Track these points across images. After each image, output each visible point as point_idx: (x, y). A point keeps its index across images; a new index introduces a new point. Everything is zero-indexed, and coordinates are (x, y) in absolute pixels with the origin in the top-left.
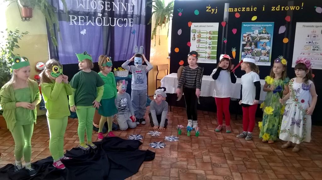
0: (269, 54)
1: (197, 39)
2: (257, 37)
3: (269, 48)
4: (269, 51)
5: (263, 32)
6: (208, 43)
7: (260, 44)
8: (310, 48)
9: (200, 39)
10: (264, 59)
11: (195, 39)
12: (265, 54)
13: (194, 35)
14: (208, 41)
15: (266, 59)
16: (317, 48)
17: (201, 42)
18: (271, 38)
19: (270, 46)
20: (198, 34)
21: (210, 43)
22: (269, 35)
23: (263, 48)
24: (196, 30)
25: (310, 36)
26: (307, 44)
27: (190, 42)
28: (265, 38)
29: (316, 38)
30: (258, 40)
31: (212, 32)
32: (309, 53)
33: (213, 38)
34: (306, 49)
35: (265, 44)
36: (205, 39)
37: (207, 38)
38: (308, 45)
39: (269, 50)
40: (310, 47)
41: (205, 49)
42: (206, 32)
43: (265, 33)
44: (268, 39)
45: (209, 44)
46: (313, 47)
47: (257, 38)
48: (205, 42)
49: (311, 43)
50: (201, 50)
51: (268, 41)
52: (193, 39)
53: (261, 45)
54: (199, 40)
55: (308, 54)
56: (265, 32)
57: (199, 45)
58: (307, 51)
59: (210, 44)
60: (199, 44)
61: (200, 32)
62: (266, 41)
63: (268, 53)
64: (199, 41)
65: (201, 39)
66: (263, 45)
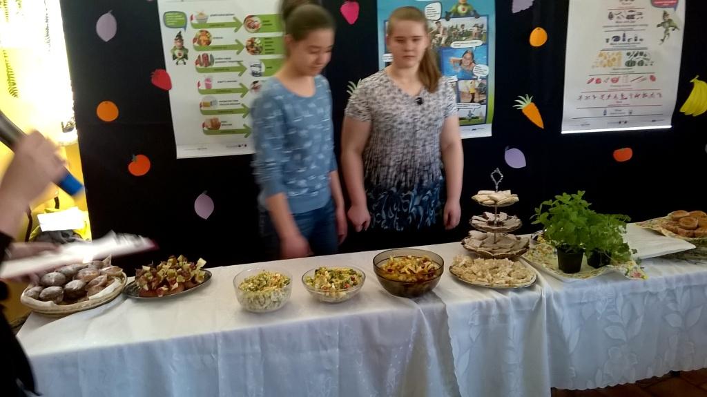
0: (486, 93)
1: (193, 55)
2: (438, 33)
3: (485, 70)
4: (485, 82)
5: (460, 8)
6: (249, 71)
7: (453, 58)
8: (620, 59)
9: (209, 53)
10: (470, 114)
11: (186, 57)
12: (473, 95)
13: (179, 37)
14: (248, 59)
15: (475, 114)
16: (640, 58)
17: (215, 66)
18: (487, 33)
19: (487, 65)
20: (196, 32)
21: (257, 70)
22: (482, 21)
23: (463, 71)
24: (183, 14)
25: (615, 17)
26: (608, 46)
27: (165, 68)
28: (467, 35)
29: (637, 21)
30: (443, 42)
31: (258, 21)
32: (617, 76)
33: (267, 46)
34: (605, 61)
35: (468, 56)
36: (232, 54)
37: (238, 47)
38: (611, 47)
39: (486, 78)
40: (616, 57)
41: (237, 96)
42: (230, 19)
43: (468, 15)
44: (480, 37)
45: (254, 74)
46: (628, 54)
47: (438, 36)
48: (236, 65)
49: (621, 41)
50: (223, 102)
51: (480, 43)
52: (174, 57)
53: (454, 61)
54: (206, 57)
55: (613, 81)
56: (467, 8)
57: (208, 80)
58: (608, 70)
59: (260, 75)
60: (207, 75)
61: (202, 23)
62: (474, 46)
63: (482, 90)
64: (205, 63)
65: (216, 54)
66: (461, 62)
